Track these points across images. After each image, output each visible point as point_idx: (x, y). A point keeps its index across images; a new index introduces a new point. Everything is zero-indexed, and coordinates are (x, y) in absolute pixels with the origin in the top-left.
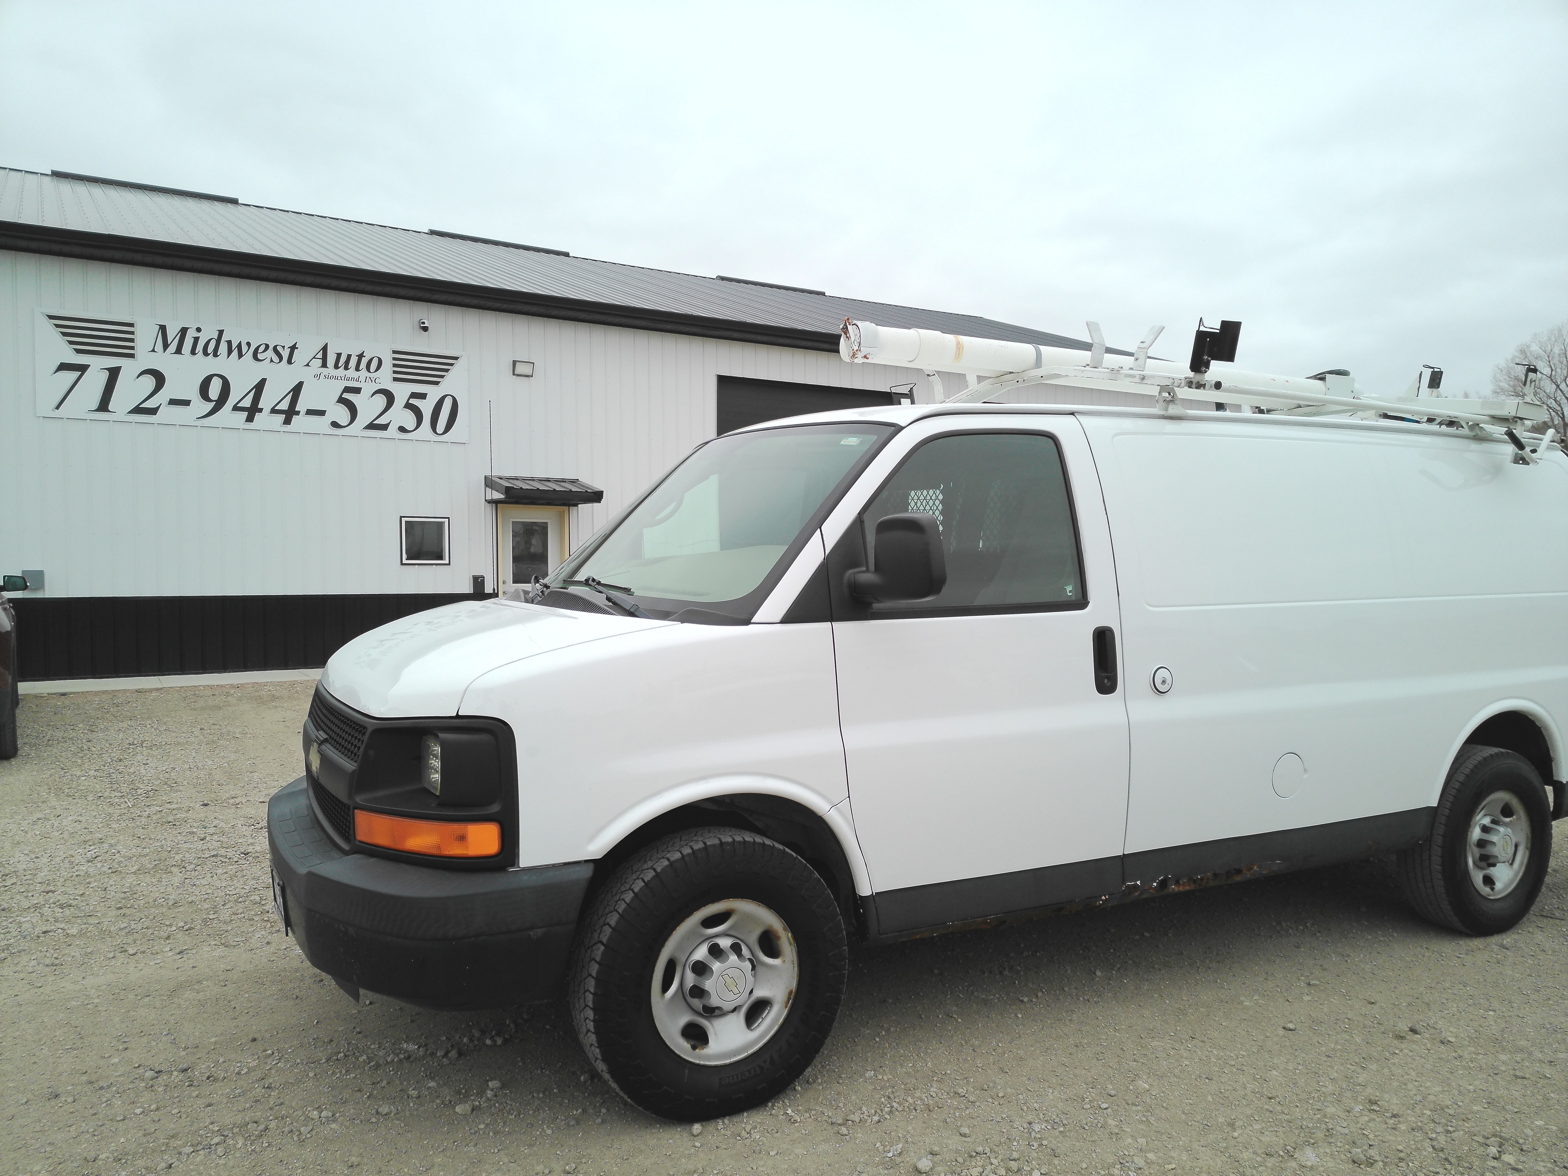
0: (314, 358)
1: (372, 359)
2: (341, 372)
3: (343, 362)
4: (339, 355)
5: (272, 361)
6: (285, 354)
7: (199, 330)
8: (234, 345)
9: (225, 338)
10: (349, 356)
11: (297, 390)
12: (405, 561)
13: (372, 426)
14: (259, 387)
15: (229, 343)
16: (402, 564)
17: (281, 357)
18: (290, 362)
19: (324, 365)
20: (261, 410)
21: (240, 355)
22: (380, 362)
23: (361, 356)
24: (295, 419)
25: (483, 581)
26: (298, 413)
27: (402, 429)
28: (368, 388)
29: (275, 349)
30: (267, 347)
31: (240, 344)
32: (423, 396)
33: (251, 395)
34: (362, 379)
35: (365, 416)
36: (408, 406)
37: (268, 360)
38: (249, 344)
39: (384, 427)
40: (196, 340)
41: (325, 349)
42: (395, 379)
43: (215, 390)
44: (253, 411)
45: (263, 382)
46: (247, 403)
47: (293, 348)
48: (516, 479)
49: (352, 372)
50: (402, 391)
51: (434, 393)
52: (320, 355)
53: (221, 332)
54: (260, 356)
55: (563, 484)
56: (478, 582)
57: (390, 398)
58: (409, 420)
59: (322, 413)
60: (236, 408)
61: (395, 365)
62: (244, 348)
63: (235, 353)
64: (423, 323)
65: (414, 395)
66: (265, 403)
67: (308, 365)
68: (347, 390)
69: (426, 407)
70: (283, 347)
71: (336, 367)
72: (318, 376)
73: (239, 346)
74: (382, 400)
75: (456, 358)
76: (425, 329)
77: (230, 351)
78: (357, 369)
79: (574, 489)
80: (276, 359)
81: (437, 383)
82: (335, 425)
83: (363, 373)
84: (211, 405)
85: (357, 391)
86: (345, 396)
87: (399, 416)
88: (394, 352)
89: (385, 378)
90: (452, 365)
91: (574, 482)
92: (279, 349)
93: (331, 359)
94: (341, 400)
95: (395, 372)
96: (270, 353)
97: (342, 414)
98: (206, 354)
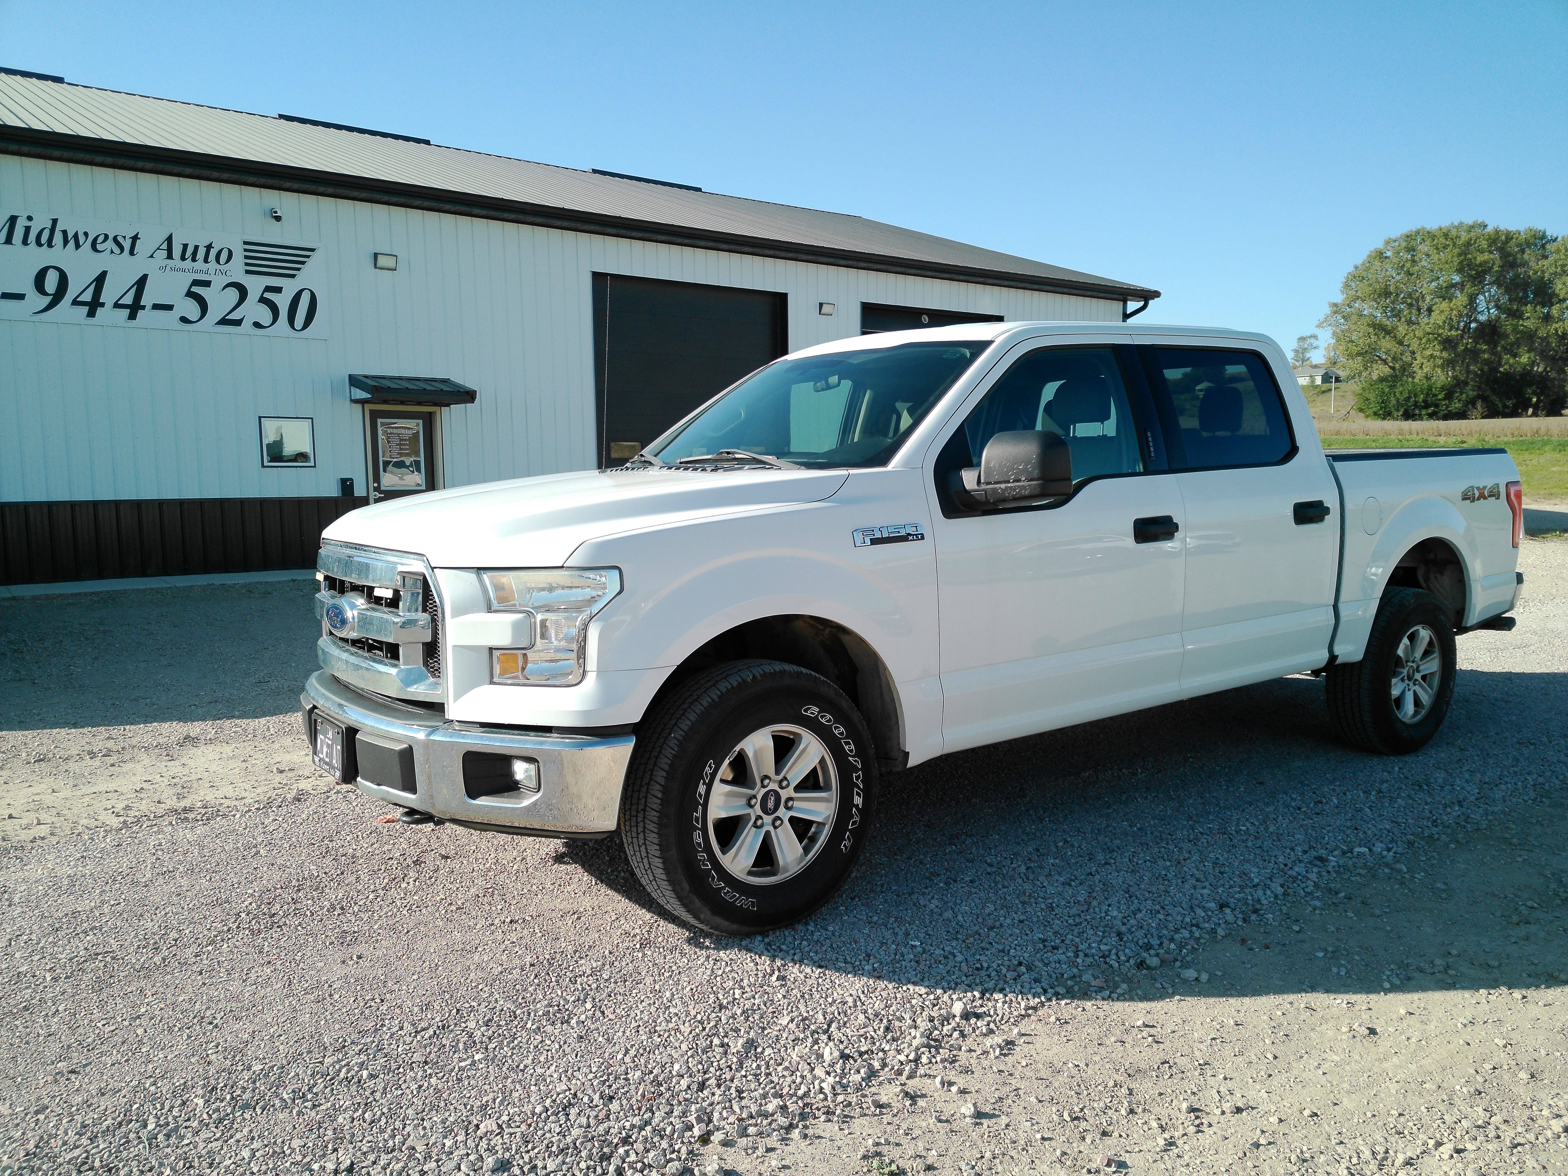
0: (158, 249)
1: (222, 250)
2: (188, 263)
3: (190, 253)
4: (185, 246)
5: (112, 252)
6: (127, 245)
7: (30, 218)
8: (70, 236)
9: (59, 227)
10: (196, 248)
11: (141, 283)
12: (266, 464)
13: (224, 322)
14: (100, 280)
15: (65, 233)
16: (263, 466)
17: (122, 249)
18: (132, 253)
19: (170, 256)
20: (102, 305)
21: (78, 246)
22: (230, 254)
23: (209, 247)
24: (140, 313)
25: (352, 484)
26: (143, 308)
27: (257, 325)
28: (218, 282)
29: (115, 239)
30: (106, 237)
31: (77, 233)
32: (278, 290)
33: (92, 288)
34: (210, 271)
35: (216, 312)
36: (263, 300)
37: (108, 251)
38: (86, 234)
39: (238, 323)
40: (28, 229)
41: (169, 239)
42: (247, 272)
43: (51, 282)
44: (94, 306)
45: (104, 274)
46: (87, 297)
47: (135, 238)
48: (383, 378)
49: (200, 264)
50: (255, 285)
51: (290, 287)
52: (165, 246)
53: (55, 221)
54: (99, 247)
55: (434, 383)
56: (347, 485)
57: (243, 292)
58: (264, 315)
59: (170, 308)
60: (75, 302)
61: (246, 257)
62: (82, 239)
63: (72, 243)
64: (276, 212)
65: (268, 289)
66: (108, 296)
67: (152, 256)
68: (196, 283)
69: (283, 302)
70: (124, 237)
71: (183, 258)
72: (163, 268)
73: (76, 236)
74: (233, 295)
75: (313, 250)
76: (278, 219)
77: (66, 242)
78: (206, 261)
79: (445, 388)
80: (117, 250)
81: (293, 276)
82: (184, 320)
83: (212, 265)
84: (47, 300)
85: (207, 284)
86: (194, 289)
87: (253, 310)
88: (245, 243)
89: (236, 270)
90: (308, 257)
91: (445, 381)
92: (120, 239)
93: (177, 251)
94: (190, 294)
95: (246, 264)
96: (110, 244)
97: (192, 309)
98: (39, 243)
